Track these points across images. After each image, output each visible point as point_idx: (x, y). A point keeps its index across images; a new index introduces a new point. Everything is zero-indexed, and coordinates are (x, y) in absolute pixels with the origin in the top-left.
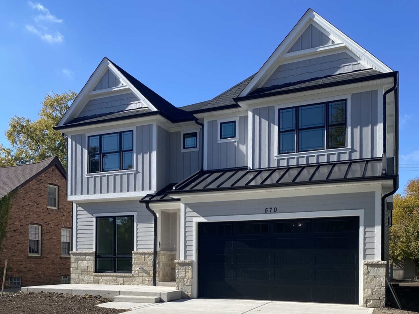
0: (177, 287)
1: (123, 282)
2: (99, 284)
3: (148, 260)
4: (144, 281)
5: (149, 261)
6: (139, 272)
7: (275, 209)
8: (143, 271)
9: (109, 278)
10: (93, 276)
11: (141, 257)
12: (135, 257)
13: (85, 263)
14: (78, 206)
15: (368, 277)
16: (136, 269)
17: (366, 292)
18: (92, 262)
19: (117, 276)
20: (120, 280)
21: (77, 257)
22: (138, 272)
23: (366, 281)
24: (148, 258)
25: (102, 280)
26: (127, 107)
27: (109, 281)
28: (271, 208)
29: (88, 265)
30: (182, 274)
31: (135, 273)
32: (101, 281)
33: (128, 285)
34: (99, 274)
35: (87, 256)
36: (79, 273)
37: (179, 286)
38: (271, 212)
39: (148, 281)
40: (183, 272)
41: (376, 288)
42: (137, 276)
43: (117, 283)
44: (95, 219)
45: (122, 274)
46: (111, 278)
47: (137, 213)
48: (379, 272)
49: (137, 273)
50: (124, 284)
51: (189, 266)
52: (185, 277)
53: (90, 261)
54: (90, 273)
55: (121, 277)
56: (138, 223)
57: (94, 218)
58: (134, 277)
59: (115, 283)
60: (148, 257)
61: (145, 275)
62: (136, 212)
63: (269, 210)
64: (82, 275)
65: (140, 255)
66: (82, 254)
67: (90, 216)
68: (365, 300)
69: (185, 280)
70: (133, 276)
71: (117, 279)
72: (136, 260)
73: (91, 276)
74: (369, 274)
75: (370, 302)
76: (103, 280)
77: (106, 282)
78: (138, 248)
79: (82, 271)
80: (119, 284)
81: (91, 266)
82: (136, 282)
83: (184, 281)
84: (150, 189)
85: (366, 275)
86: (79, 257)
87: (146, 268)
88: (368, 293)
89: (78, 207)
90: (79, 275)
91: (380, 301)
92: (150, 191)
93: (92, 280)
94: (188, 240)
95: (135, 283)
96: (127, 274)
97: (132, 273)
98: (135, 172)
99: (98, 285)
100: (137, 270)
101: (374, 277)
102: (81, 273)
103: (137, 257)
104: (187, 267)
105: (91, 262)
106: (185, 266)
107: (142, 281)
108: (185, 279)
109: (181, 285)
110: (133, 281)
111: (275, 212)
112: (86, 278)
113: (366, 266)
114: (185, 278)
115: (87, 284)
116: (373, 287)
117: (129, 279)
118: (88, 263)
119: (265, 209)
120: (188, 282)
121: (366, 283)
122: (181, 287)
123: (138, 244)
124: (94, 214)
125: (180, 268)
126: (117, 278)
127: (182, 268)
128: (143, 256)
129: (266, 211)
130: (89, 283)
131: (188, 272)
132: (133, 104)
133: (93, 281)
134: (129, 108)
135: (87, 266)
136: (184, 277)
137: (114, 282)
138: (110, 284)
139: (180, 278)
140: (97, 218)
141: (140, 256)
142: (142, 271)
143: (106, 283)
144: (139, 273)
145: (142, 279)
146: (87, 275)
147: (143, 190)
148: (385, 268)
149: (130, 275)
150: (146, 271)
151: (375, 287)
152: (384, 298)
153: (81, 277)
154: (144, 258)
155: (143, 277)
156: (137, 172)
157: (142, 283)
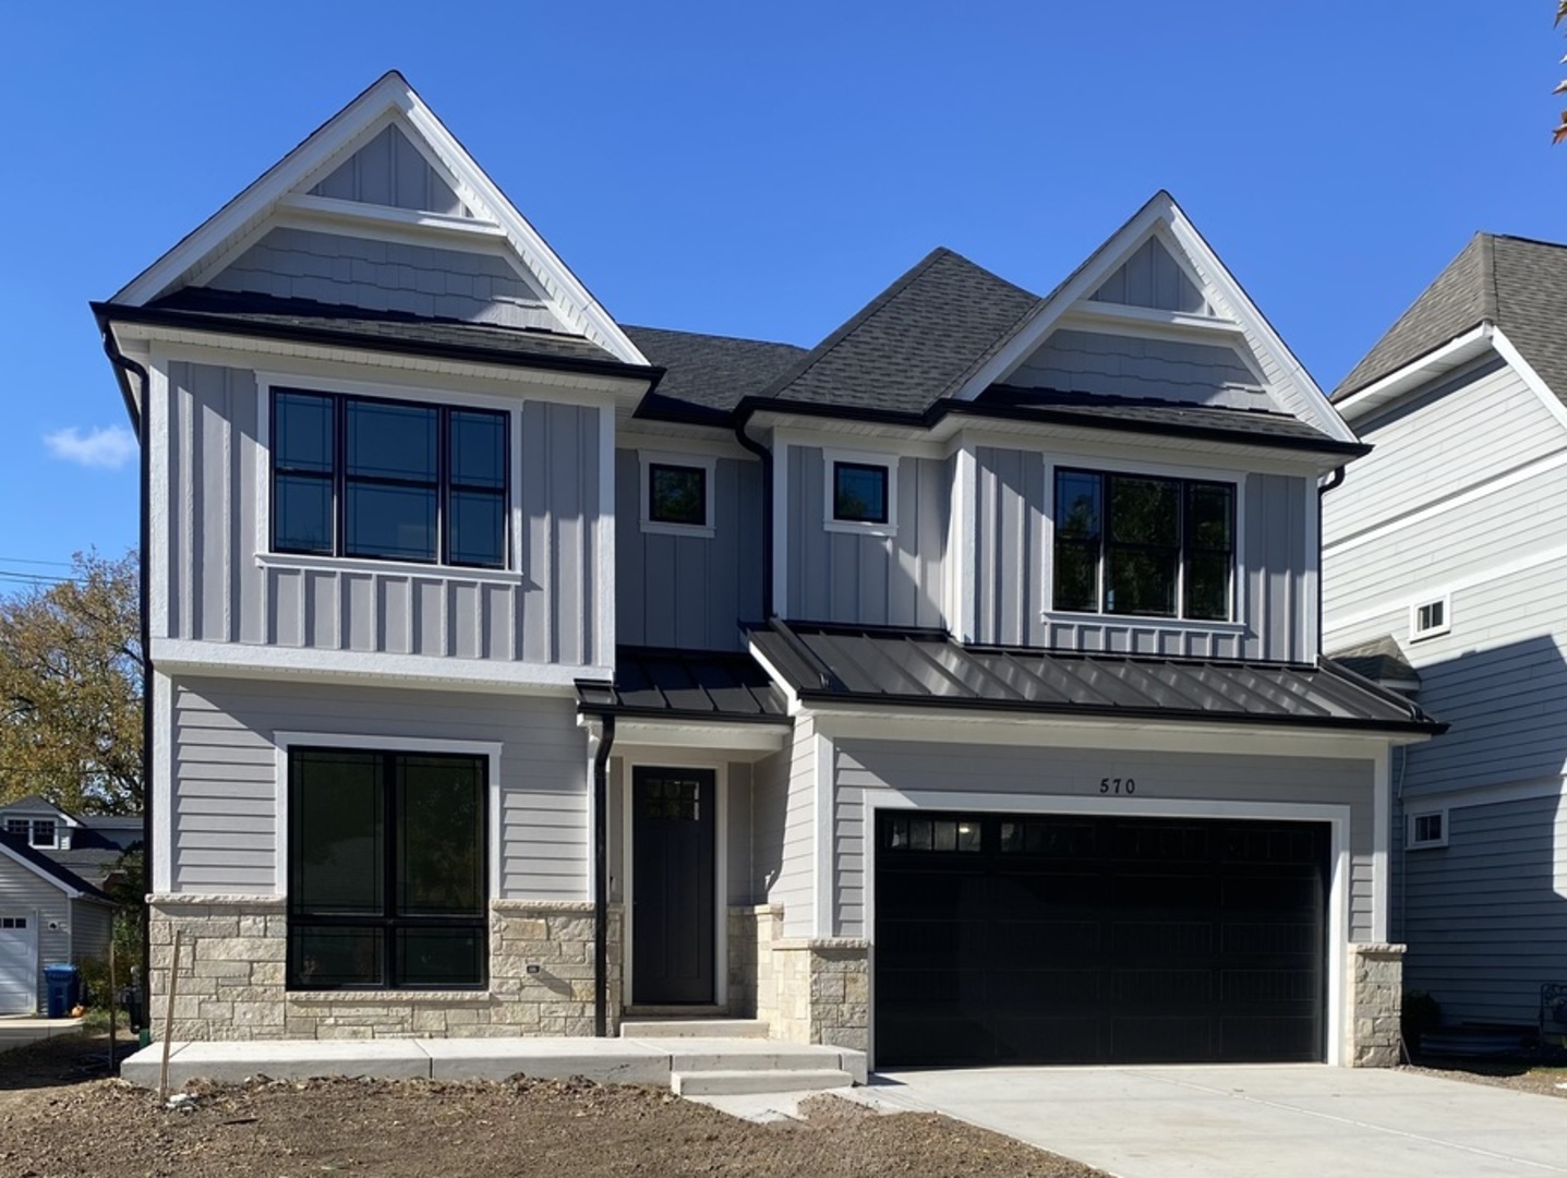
0: (817, 1033)
1: (447, 1025)
2: (316, 1038)
3: (562, 938)
4: (546, 1021)
5: (569, 940)
6: (521, 983)
7: (1130, 784)
8: (541, 981)
9: (370, 1011)
10: (285, 1004)
11: (533, 925)
12: (504, 924)
13: (239, 946)
14: (180, 688)
15: (1365, 987)
16: (507, 972)
17: (1359, 1028)
18: (279, 944)
19: (412, 1004)
20: (431, 1018)
21: (188, 919)
22: (519, 986)
23: (1361, 996)
24: (565, 931)
25: (336, 1021)
26: (480, 311)
27: (372, 1025)
28: (1118, 781)
29: (255, 956)
30: (832, 986)
31: (504, 989)
32: (330, 1026)
33: (467, 1037)
34: (322, 995)
35: (252, 918)
36: (199, 994)
37: (824, 1030)
38: (1117, 791)
39: (566, 1018)
40: (838, 980)
41: (1382, 1015)
42: (514, 1002)
43: (413, 1031)
44: (285, 756)
45: (440, 994)
46: (381, 1011)
47: (503, 747)
48: (1389, 973)
49: (515, 988)
50: (448, 1034)
51: (860, 959)
52: (844, 997)
53: (266, 941)
54: (265, 991)
55: (434, 1005)
56: (505, 790)
57: (277, 749)
58: (500, 1004)
59: (403, 1031)
60: (565, 926)
61: (551, 995)
62: (499, 741)
63: (1112, 786)
64: (218, 1000)
65: (529, 918)
66: (220, 905)
67: (254, 738)
68: (1359, 1048)
69: (845, 1008)
70: (493, 1002)
71: (412, 1016)
72: (509, 935)
73: (274, 1003)
74: (1368, 979)
75: (1369, 1052)
76: (341, 1022)
77: (355, 1028)
78: (506, 887)
79: (217, 984)
80: (427, 1035)
81: (269, 962)
82: (510, 1024)
83: (842, 1012)
84: (588, 659)
85: (1361, 981)
86: (201, 920)
87: (554, 969)
88: (1365, 1030)
89: (182, 695)
90: (200, 1004)
91: (1389, 1050)
92: (586, 668)
93: (280, 1020)
94: (845, 868)
95: (505, 1028)
96: (468, 995)
97: (485, 987)
98: (519, 583)
99: (314, 1041)
100: (512, 978)
101: (1379, 987)
102: (216, 993)
103: (512, 926)
104: (852, 965)
105: (271, 945)
106: (845, 959)
107: (537, 1020)
108: (846, 1005)
109: (832, 1027)
110: (494, 1019)
111: (1130, 793)
112: (245, 1014)
113: (1361, 958)
114: (844, 1002)
115: (251, 1039)
116: (1376, 1015)
117: (475, 1012)
118: (253, 949)
119: (1100, 782)
120: (856, 1017)
121: (1361, 1002)
122: (832, 1035)
123: (506, 870)
124: (276, 733)
125: (824, 967)
126: (413, 1010)
127: (832, 966)
128: (542, 921)
129: (1104, 789)
130: (259, 1034)
131: (855, 980)
132: (509, 306)
133: (285, 1025)
134: (489, 317)
135: (251, 962)
136: (841, 999)
137: (399, 1027)
138: (377, 1035)
139: (827, 1003)
140: (293, 751)
141: (526, 920)
142: (538, 979)
143: (355, 1034)
144: (522, 987)
145: (535, 1010)
146: (252, 999)
147: (555, 658)
148: (1400, 964)
149: (481, 999)
150: (554, 978)
151: (1380, 1012)
152: (1398, 1040)
153: (213, 1010)
154: (545, 927)
155: (540, 1003)
156: (527, 584)
157: (536, 1027)
